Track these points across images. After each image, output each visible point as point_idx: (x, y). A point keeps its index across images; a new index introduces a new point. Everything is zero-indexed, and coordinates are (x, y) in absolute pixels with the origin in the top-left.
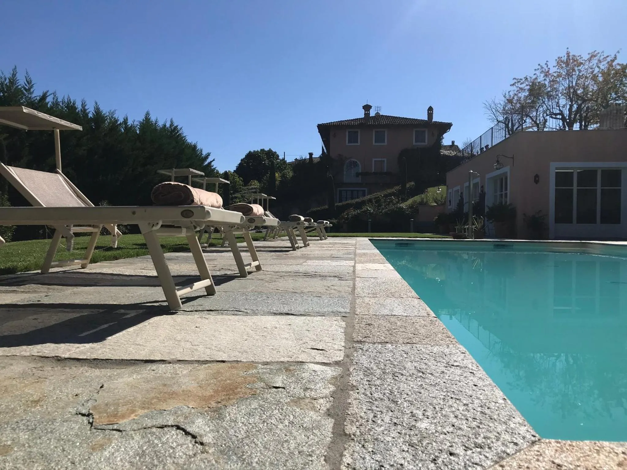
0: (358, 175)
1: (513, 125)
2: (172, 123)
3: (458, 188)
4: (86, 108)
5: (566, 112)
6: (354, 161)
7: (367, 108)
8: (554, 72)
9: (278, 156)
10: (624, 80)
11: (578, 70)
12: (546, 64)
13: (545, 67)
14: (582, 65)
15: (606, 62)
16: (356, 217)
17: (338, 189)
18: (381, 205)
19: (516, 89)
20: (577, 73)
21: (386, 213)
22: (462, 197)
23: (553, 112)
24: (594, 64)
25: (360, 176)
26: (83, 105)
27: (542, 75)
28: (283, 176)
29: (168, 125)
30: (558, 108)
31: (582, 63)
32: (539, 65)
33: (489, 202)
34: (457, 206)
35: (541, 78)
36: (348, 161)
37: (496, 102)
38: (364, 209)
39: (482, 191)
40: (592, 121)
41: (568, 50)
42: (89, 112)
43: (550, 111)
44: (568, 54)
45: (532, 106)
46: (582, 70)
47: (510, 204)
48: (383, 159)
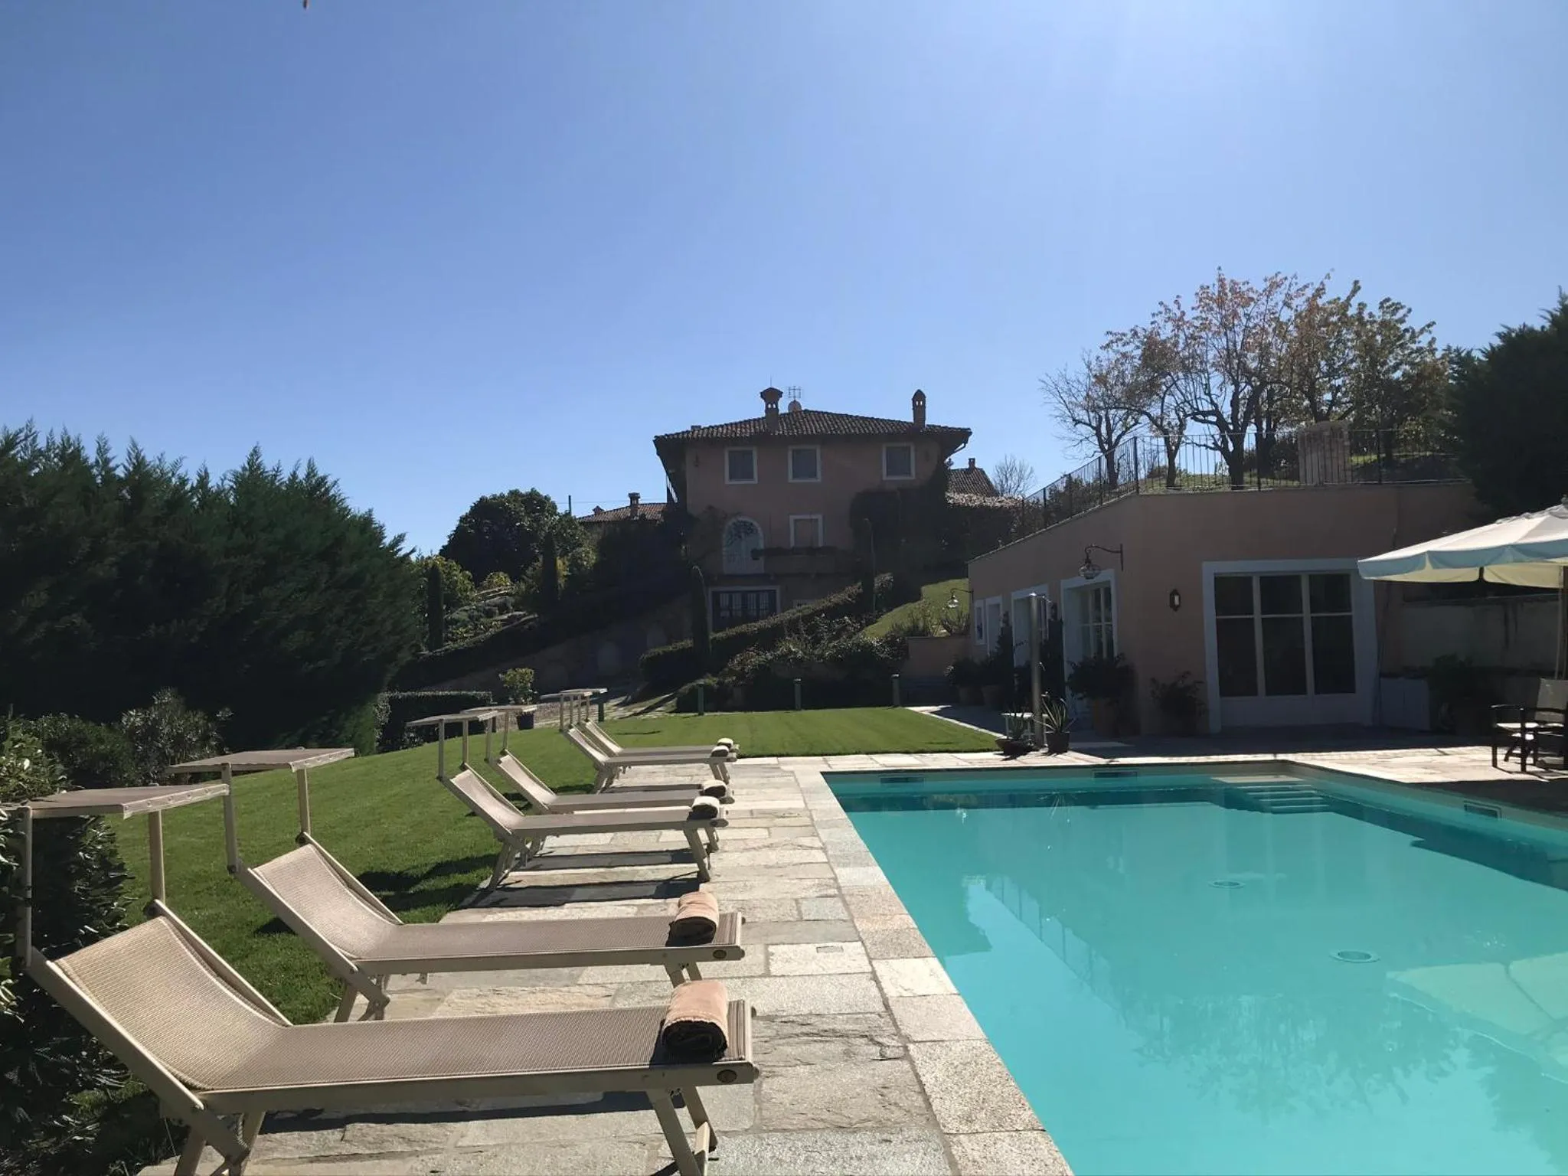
0: (756, 554)
1: (1110, 431)
2: (313, 471)
3: (998, 599)
4: (109, 455)
5: (1227, 410)
6: (745, 522)
7: (771, 396)
8: (1194, 318)
9: (554, 507)
10: (1344, 331)
11: (1245, 314)
12: (1176, 302)
13: (1174, 307)
14: (1252, 304)
15: (1304, 298)
16: (763, 670)
17: (710, 590)
18: (822, 638)
19: (1113, 357)
20: (1244, 321)
21: (833, 659)
22: (1006, 622)
23: (1198, 409)
24: (1277, 304)
25: (762, 559)
26: (102, 450)
27: (1170, 326)
28: (575, 563)
29: (301, 475)
30: (1208, 398)
31: (1252, 299)
32: (1161, 303)
33: (1073, 651)
34: (998, 642)
35: (1166, 332)
36: (730, 523)
37: (1068, 378)
38: (782, 649)
39: (1055, 616)
40: (1282, 420)
41: (1221, 272)
42: (118, 466)
43: (1192, 407)
44: (1221, 281)
45: (1151, 389)
46: (1254, 314)
47: (1122, 656)
48: (814, 517)
